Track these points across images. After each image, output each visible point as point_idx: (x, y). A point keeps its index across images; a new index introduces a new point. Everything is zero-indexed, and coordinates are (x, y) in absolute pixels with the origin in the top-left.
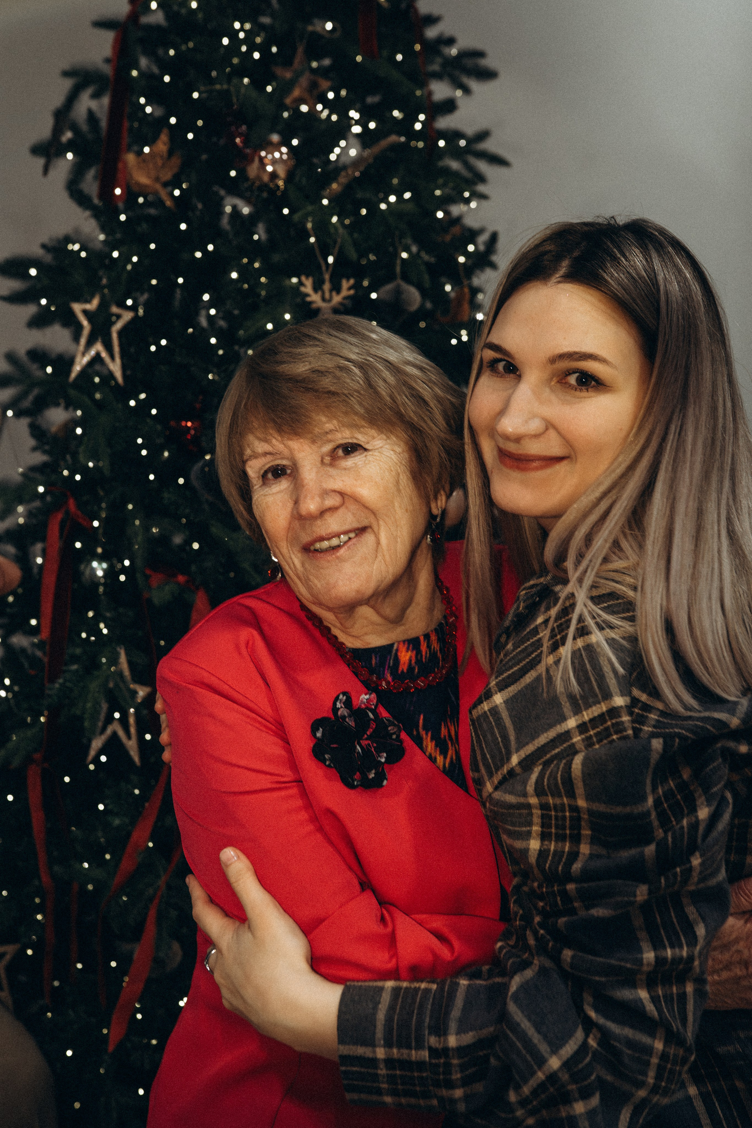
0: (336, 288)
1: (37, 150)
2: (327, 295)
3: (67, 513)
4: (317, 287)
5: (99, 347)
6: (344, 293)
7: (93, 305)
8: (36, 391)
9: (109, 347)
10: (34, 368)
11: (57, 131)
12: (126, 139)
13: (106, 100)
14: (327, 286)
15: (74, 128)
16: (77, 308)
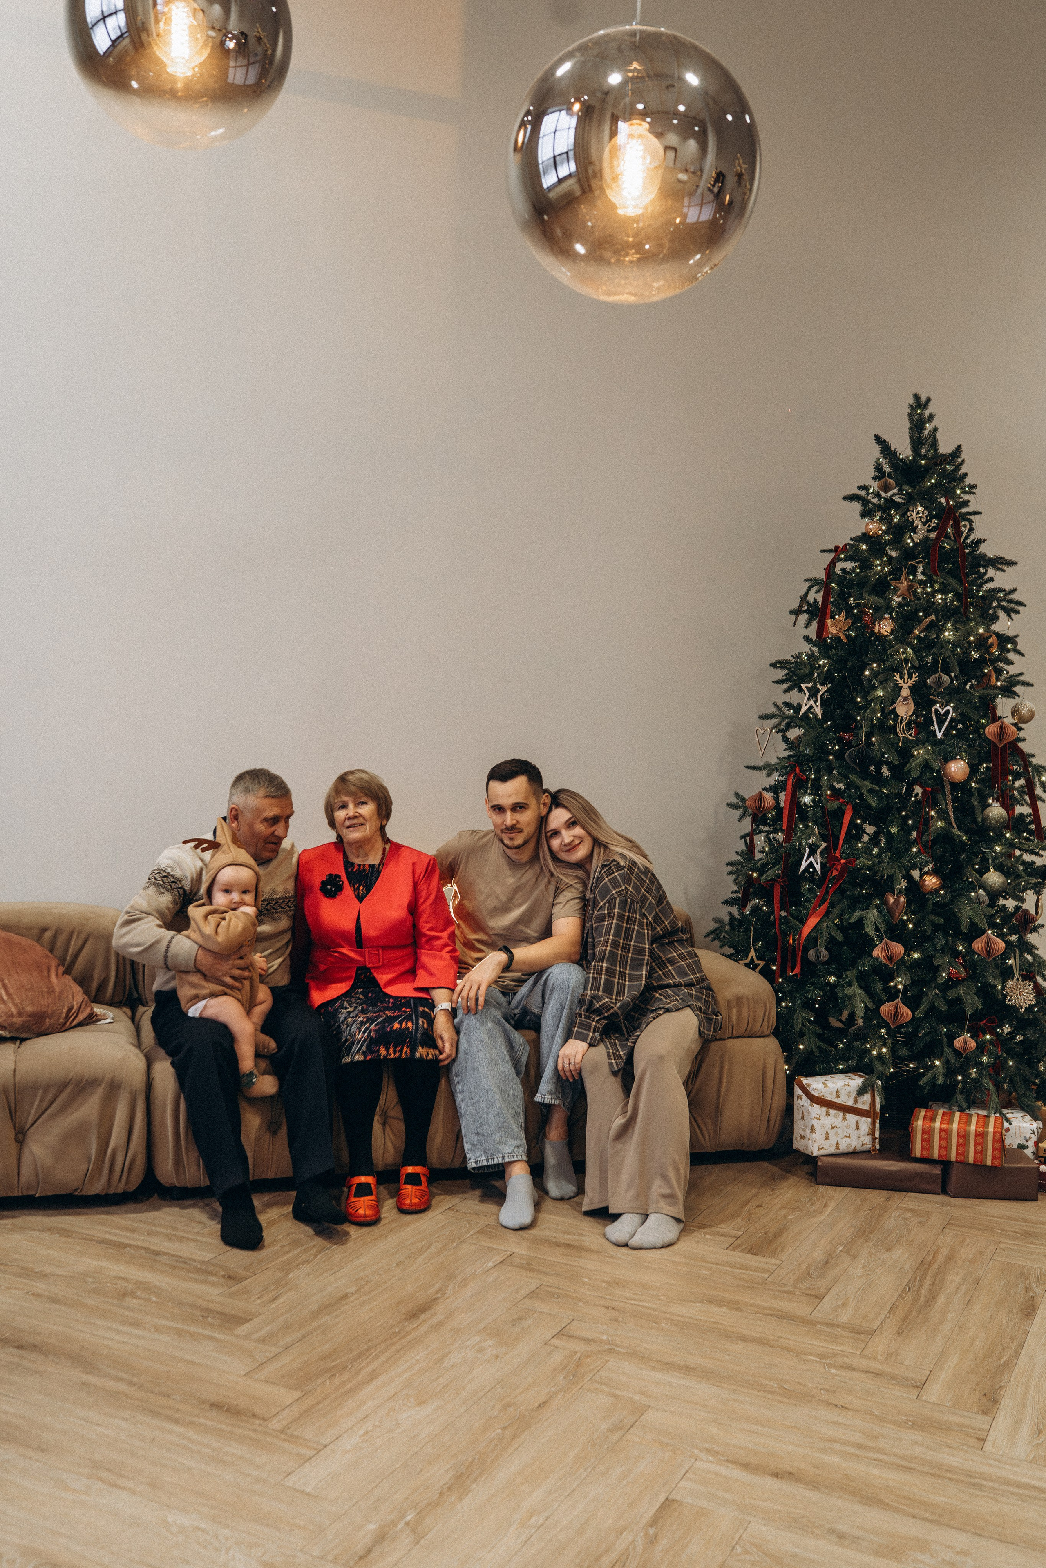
0: (910, 677)
1: (791, 612)
2: (906, 681)
3: (796, 773)
4: (901, 678)
5: (812, 702)
6: (914, 679)
7: (810, 685)
8: (786, 721)
9: (815, 702)
10: (785, 710)
11: (801, 606)
12: (829, 612)
13: (821, 594)
14: (906, 677)
15: (809, 603)
16: (804, 686)
